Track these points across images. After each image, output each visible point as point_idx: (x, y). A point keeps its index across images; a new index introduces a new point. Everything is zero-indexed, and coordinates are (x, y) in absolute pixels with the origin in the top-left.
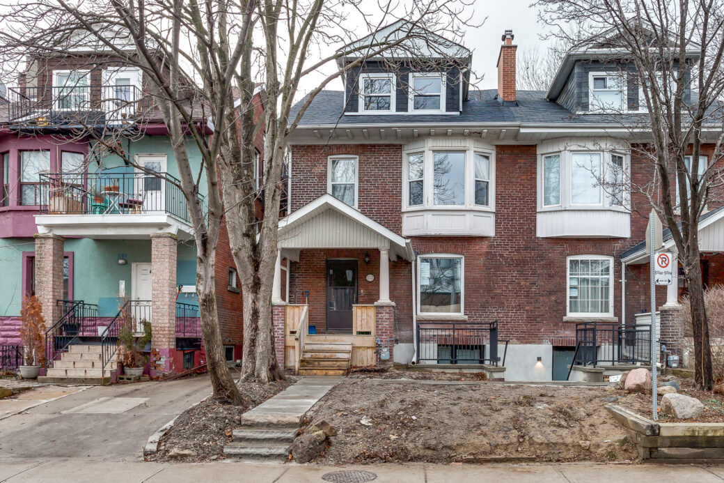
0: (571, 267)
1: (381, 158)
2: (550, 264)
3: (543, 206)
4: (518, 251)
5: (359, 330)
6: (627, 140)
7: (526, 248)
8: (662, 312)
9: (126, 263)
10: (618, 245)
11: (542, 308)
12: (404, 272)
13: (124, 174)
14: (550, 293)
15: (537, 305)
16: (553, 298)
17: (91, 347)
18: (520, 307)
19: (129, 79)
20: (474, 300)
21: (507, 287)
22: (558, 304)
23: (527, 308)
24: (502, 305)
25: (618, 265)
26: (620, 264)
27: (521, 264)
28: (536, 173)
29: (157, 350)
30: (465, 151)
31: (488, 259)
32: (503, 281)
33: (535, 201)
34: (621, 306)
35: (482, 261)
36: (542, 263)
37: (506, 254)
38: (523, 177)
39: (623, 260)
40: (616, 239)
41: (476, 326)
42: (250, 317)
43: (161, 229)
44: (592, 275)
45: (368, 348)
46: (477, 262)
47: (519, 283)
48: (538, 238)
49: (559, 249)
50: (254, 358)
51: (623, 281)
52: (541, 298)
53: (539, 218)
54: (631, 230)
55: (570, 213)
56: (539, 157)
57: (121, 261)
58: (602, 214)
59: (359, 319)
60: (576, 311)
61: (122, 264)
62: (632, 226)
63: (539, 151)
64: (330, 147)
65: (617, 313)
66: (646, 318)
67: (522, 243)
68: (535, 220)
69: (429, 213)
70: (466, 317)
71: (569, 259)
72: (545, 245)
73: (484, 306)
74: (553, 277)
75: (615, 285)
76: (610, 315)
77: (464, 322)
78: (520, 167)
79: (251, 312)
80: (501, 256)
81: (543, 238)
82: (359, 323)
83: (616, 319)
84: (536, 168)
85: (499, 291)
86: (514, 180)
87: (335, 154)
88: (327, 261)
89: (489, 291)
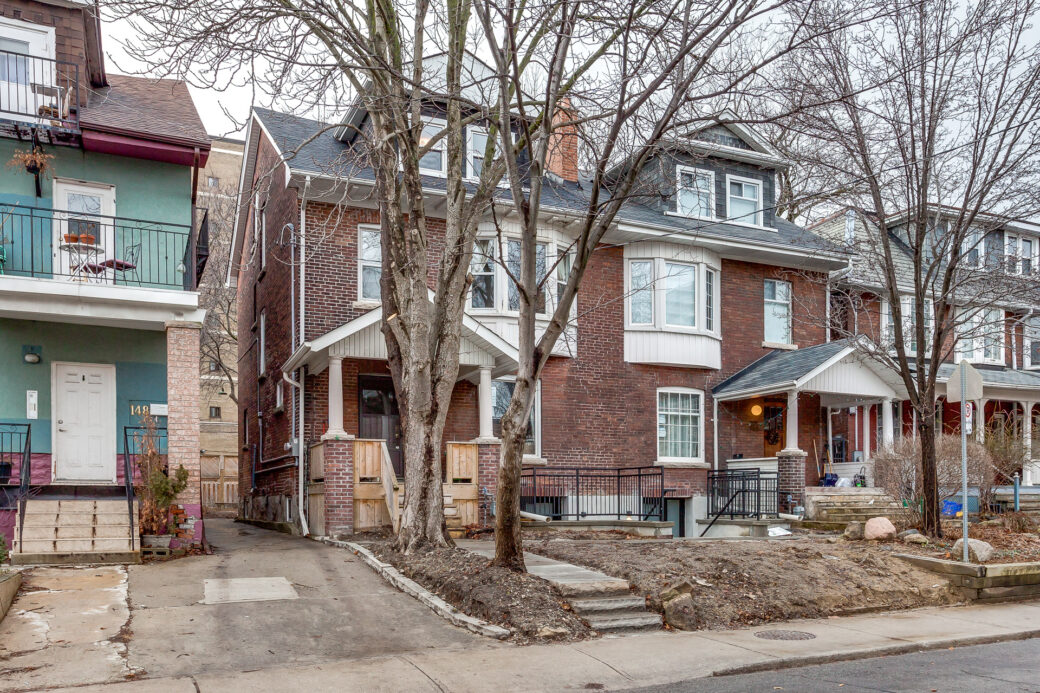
0: (661, 402)
1: (435, 237)
2: (639, 397)
3: (631, 324)
4: (604, 377)
5: (456, 476)
6: (718, 253)
7: (613, 375)
8: (780, 458)
9: (40, 361)
10: (709, 378)
11: (631, 451)
12: (468, 398)
13: (32, 208)
14: (640, 432)
15: (626, 447)
16: (643, 439)
17: (63, 503)
18: (606, 448)
19: (27, 44)
20: (554, 438)
21: (591, 422)
22: (648, 445)
23: (615, 450)
24: (585, 445)
25: (709, 401)
26: (712, 400)
27: (608, 393)
28: (623, 281)
29: (181, 507)
30: (547, 243)
31: (570, 386)
32: (588, 415)
33: (622, 317)
34: (713, 450)
35: (562, 388)
36: (630, 394)
37: (590, 381)
38: (608, 285)
39: (715, 396)
40: (706, 370)
41: (556, 472)
42: (423, 458)
43: (180, 314)
44: (683, 411)
45: (468, 500)
46: (557, 389)
47: (605, 419)
48: (626, 363)
49: (648, 377)
50: (425, 515)
51: (715, 420)
52: (630, 438)
53: (627, 336)
54: (722, 360)
55: (667, 336)
56: (625, 261)
57: (29, 358)
58: (698, 339)
59: (456, 461)
60: (666, 455)
61: (32, 363)
62: (722, 356)
63: (626, 254)
64: (363, 211)
65: (709, 458)
66: (767, 463)
67: (608, 369)
68: (622, 341)
69: (504, 320)
70: (545, 461)
71: (660, 390)
72: (634, 372)
73: (566, 447)
74: (642, 412)
75: (705, 425)
76: (700, 461)
77: (542, 467)
78: (605, 272)
79: (424, 450)
80: (585, 383)
81: (631, 364)
82: (456, 467)
83: (708, 465)
84: (622, 275)
85: (583, 428)
86: (598, 287)
87: (369, 223)
88: (359, 377)
89: (571, 428)
